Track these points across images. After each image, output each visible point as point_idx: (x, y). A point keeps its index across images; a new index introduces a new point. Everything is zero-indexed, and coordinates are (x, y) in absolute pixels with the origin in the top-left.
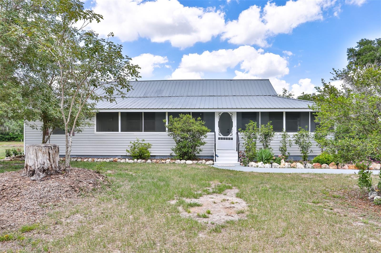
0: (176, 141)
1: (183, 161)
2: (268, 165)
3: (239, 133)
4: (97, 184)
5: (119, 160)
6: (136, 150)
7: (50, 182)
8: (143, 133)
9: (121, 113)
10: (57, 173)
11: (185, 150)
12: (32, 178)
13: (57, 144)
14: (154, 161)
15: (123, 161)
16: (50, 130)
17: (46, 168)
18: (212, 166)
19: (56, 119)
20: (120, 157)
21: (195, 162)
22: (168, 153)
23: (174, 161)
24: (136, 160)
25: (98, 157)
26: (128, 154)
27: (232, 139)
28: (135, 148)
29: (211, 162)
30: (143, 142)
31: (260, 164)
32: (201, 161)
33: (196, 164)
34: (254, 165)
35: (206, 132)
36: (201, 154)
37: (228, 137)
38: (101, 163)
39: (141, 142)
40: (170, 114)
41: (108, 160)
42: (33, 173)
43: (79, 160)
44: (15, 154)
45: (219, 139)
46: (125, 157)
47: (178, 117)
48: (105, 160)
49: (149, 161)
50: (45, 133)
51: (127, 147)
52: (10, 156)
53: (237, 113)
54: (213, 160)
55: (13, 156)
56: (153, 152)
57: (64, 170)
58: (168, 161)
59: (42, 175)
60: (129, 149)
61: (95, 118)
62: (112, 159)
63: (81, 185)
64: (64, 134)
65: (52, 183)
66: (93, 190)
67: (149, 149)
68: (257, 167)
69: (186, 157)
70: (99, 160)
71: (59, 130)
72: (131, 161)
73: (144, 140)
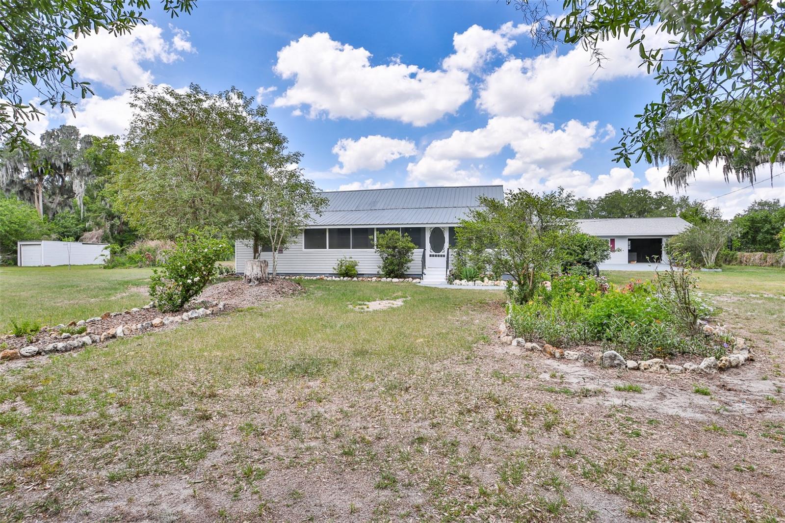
0: (382, 258)
1: (389, 279)
2: (471, 283)
3: (450, 250)
4: (296, 290)
5: (325, 278)
6: (343, 267)
7: (262, 287)
8: (351, 249)
9: (329, 229)
10: (267, 281)
11: (391, 268)
12: (250, 284)
13: (267, 260)
14: (361, 279)
15: (329, 279)
16: (260, 248)
17: (259, 277)
18: (418, 284)
19: (265, 238)
20: (328, 275)
21: (401, 280)
22: (375, 271)
23: (380, 279)
24: (342, 278)
25: (306, 275)
26: (335, 272)
27: (444, 256)
28: (341, 266)
29: (418, 280)
30: (351, 260)
31: (464, 282)
32: (407, 279)
33: (403, 282)
34: (458, 283)
35: (413, 248)
36: (409, 272)
37: (440, 254)
38: (308, 280)
39: (349, 260)
40: (378, 229)
41: (315, 278)
42: (250, 281)
43: (287, 277)
44: (228, 272)
45: (430, 256)
46: (331, 275)
47: (384, 233)
48: (312, 278)
49: (355, 279)
50: (256, 251)
51: (334, 264)
52: (222, 274)
53: (449, 227)
54: (420, 278)
55: (226, 274)
56: (361, 269)
57: (272, 280)
58: (374, 279)
59: (257, 283)
60: (336, 267)
61: (303, 235)
62: (318, 277)
63: (283, 290)
64: (272, 251)
65: (264, 288)
66: (293, 294)
67: (356, 267)
68: (461, 285)
69: (392, 275)
70: (306, 278)
71: (267, 248)
72: (338, 279)
73: (351, 258)
